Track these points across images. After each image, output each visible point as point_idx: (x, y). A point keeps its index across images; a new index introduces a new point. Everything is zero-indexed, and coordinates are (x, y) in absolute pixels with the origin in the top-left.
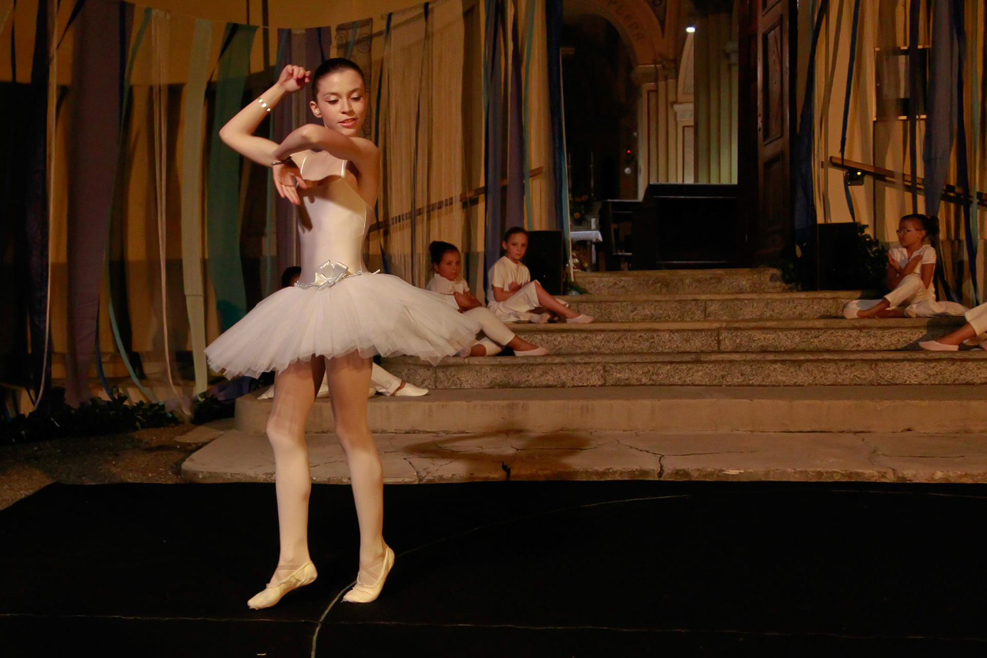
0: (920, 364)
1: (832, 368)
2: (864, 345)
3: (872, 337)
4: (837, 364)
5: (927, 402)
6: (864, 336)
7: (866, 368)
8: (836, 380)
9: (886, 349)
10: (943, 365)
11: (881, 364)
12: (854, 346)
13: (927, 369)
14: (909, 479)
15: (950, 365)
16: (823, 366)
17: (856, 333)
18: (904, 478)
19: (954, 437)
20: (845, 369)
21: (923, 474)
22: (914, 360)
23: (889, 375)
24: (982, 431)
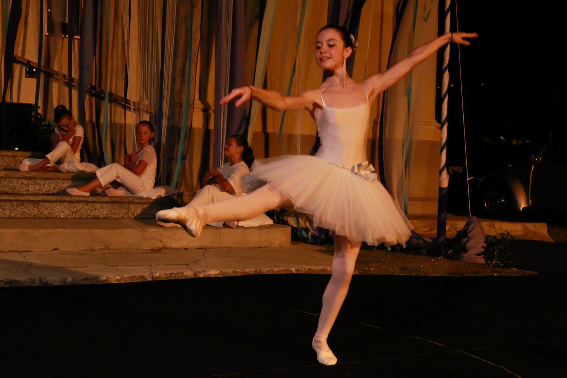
0: (67, 204)
1: (7, 206)
2: (32, 190)
3: (37, 185)
4: (11, 203)
5: (67, 231)
6: (32, 184)
7: (31, 206)
8: (11, 214)
9: (47, 193)
10: (81, 205)
11: (41, 204)
12: (25, 191)
13: (71, 208)
14: (50, 283)
15: (85, 205)
16: (2, 204)
17: (26, 182)
18: (47, 283)
19: (84, 254)
20: (17, 207)
21: (59, 280)
22: (63, 202)
23: (46, 212)
24: (101, 250)
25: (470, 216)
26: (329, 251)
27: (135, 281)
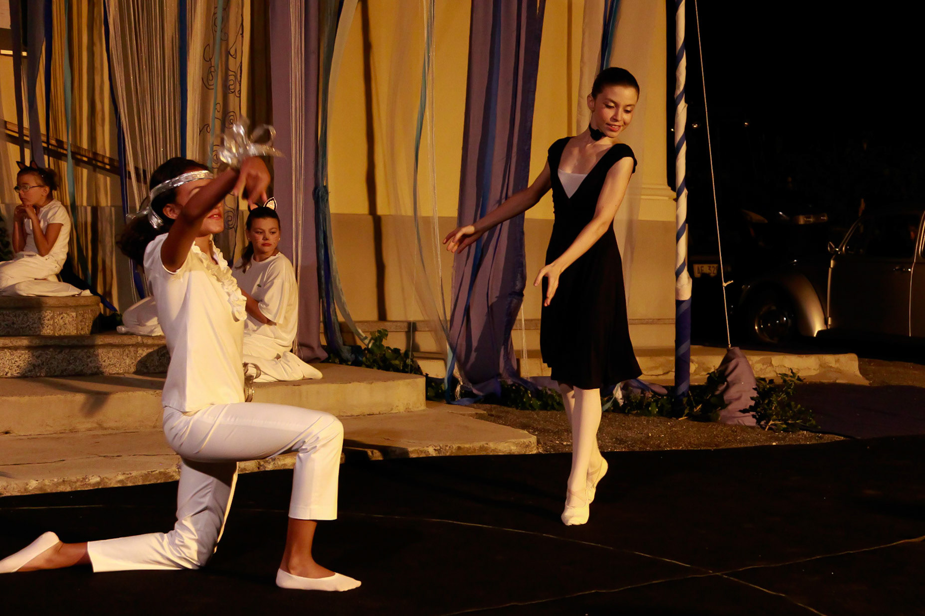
0: (23, 352)
5: (26, 399)
15: (57, 353)
19: (58, 438)
21: (15, 486)
22: (16, 348)
24: (90, 430)
25: (730, 346)
26: (492, 415)
27: (152, 482)
